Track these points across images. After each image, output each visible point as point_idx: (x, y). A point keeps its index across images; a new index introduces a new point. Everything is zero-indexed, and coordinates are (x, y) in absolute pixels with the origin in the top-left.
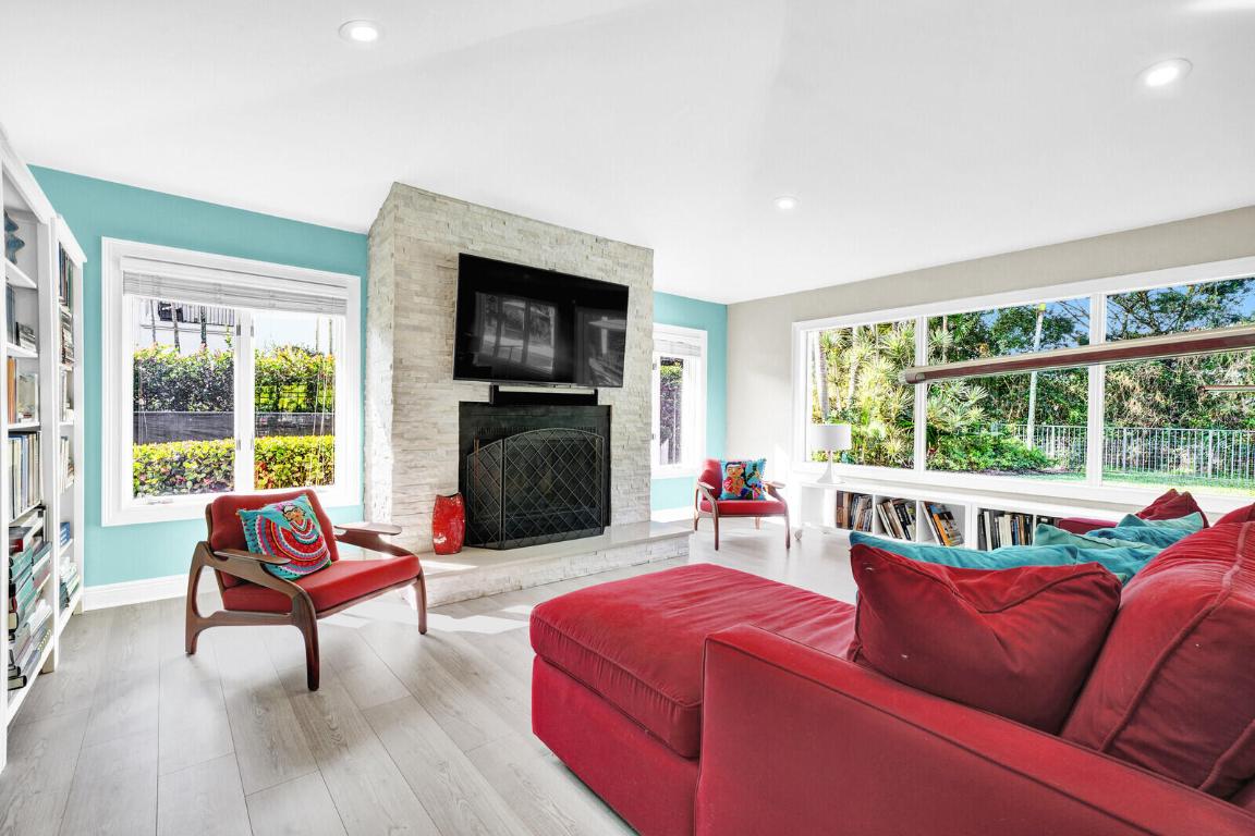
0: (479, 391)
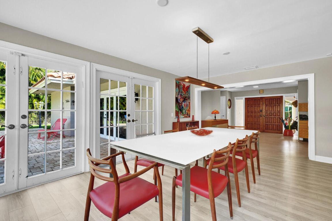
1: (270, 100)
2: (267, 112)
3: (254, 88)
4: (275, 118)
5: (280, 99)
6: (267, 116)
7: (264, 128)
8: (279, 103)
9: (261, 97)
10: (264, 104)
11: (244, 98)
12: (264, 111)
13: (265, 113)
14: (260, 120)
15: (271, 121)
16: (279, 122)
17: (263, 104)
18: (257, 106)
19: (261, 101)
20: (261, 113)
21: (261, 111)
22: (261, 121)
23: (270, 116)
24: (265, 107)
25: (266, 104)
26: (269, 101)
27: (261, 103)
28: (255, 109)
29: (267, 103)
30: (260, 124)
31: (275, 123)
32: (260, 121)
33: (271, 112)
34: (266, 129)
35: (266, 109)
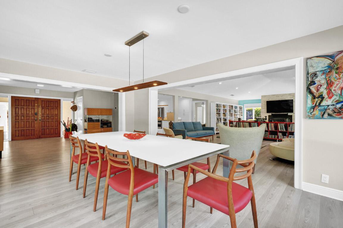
0: (270, 114)
1: (47, 103)
2: (43, 115)
3: (38, 86)
4: (52, 122)
5: (57, 102)
6: (43, 119)
7: (40, 134)
8: (56, 106)
9: (36, 98)
10: (40, 107)
11: (9, 96)
12: (40, 113)
13: (41, 117)
14: (34, 124)
15: (48, 125)
16: (56, 125)
17: (38, 106)
18: (30, 107)
19: (36, 102)
20: (36, 116)
21: (36, 114)
22: (36, 125)
23: (47, 119)
24: (41, 109)
25: (42, 107)
26: (45, 103)
27: (36, 105)
28: (28, 111)
29: (43, 105)
30: (34, 129)
31: (53, 126)
32: (34, 126)
33: (48, 115)
34: (42, 134)
35: (42, 111)
